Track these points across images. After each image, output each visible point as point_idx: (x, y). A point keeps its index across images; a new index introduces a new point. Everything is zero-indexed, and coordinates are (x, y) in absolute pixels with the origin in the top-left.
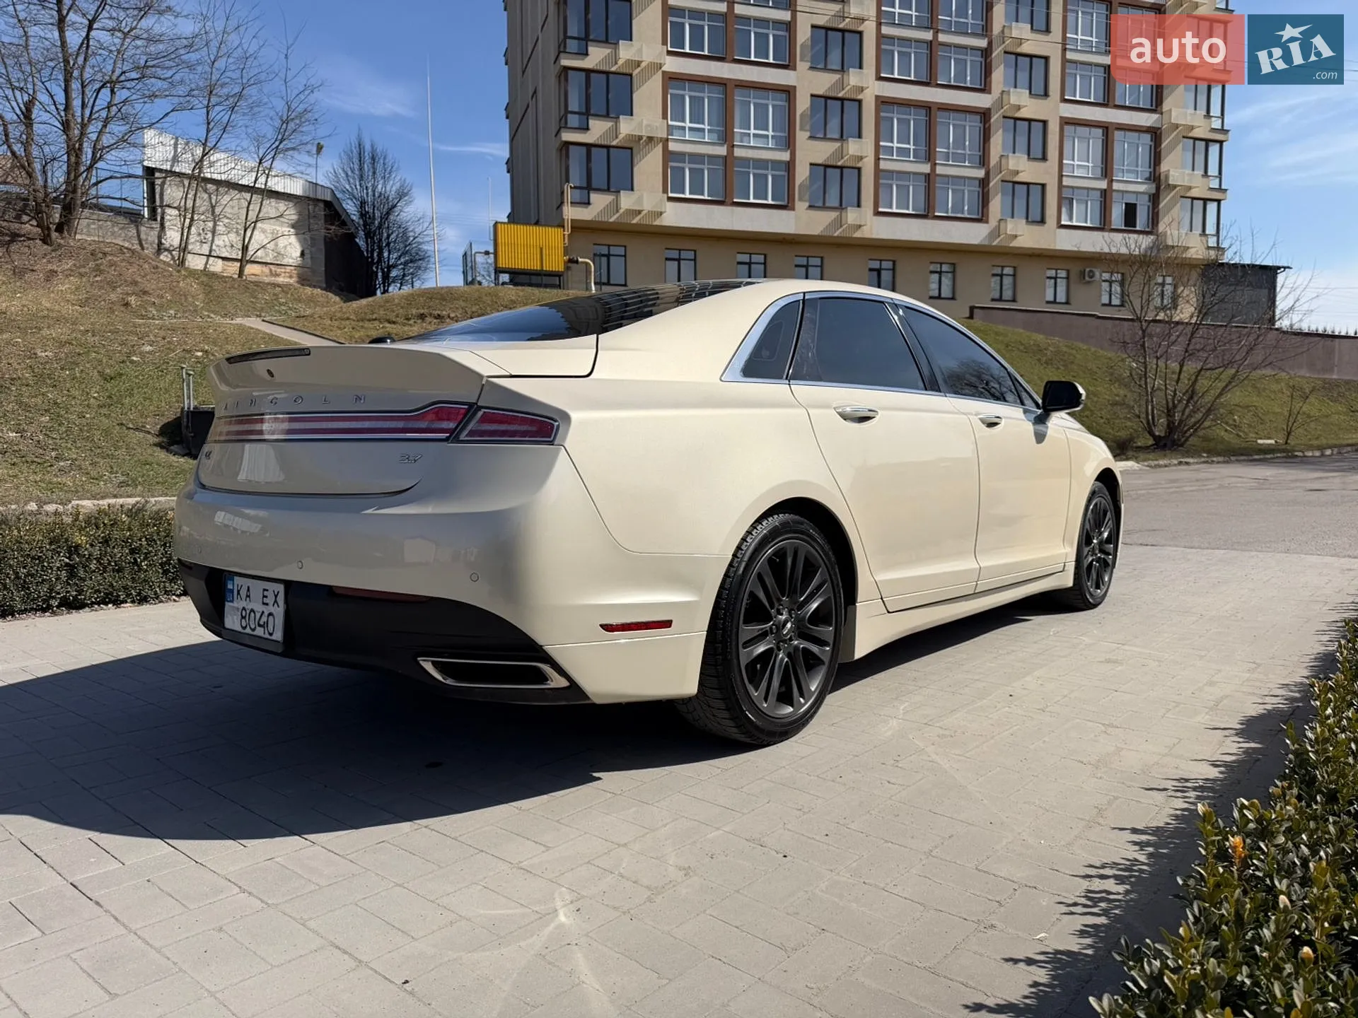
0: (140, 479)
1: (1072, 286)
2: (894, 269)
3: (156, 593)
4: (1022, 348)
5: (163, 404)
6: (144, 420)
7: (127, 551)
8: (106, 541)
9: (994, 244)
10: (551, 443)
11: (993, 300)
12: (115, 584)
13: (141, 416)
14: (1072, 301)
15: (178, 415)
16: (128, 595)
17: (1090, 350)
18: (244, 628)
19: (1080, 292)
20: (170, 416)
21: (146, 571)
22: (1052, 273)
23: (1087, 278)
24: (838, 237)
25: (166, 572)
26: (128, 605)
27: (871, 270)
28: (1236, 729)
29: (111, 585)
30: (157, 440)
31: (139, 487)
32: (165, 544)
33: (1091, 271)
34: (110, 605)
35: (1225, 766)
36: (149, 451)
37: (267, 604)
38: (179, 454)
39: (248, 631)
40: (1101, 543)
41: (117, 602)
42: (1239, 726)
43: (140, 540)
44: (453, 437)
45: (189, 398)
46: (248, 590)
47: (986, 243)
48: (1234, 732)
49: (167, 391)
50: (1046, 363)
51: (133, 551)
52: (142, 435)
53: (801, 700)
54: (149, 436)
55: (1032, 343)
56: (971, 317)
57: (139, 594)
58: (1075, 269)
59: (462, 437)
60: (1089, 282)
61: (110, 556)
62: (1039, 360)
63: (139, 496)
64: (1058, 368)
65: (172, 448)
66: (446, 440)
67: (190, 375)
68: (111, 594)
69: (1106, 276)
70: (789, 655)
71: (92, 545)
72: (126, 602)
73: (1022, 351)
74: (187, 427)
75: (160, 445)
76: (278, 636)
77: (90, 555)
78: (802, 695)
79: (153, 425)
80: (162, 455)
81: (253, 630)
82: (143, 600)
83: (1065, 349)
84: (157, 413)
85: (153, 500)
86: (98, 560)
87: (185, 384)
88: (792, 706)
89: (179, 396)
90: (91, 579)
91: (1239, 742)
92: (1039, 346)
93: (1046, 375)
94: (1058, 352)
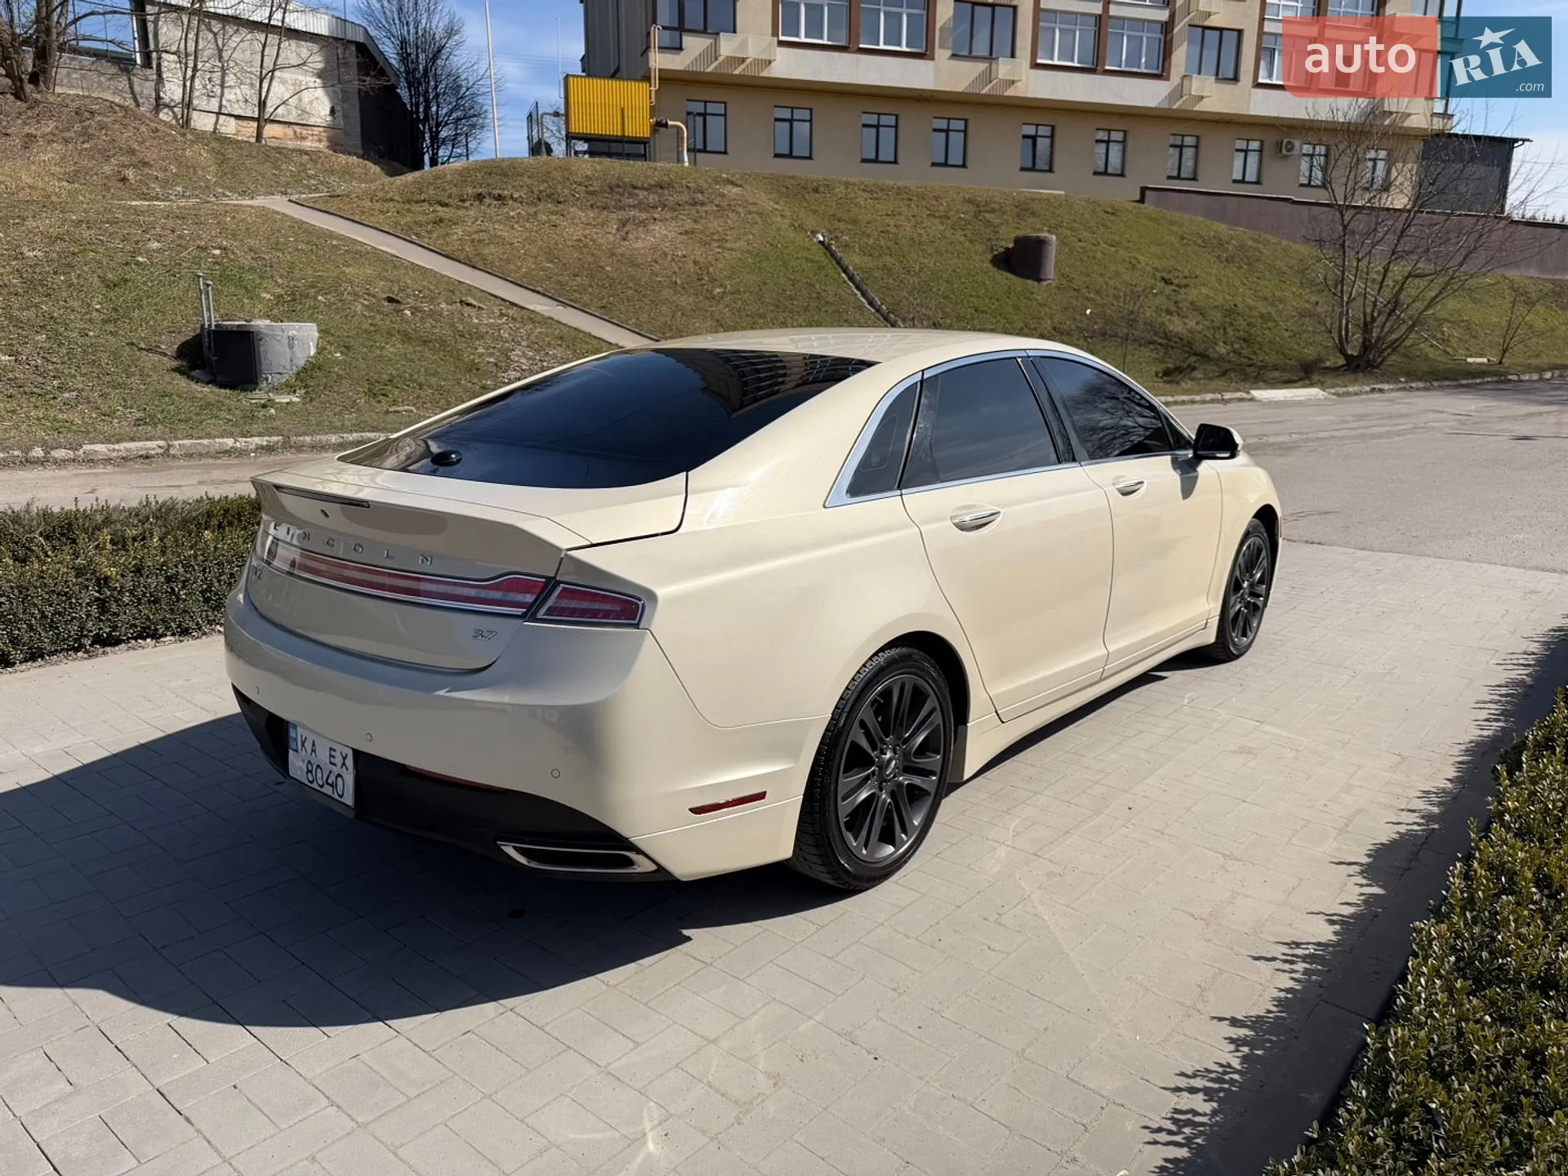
0: (159, 416)
1: (1265, 160)
2: (1052, 137)
3: (198, 624)
4: (1200, 241)
5: (179, 318)
6: (157, 339)
7: (162, 580)
8: (138, 570)
9: (1175, 107)
10: (637, 626)
11: (1169, 178)
12: (152, 617)
13: (154, 333)
14: (1264, 180)
15: (198, 331)
16: (167, 628)
17: (1280, 244)
18: (311, 782)
19: (1274, 169)
20: (188, 334)
21: (185, 600)
22: (1241, 144)
23: (1284, 152)
24: (985, 95)
25: (207, 600)
26: (168, 638)
27: (1025, 137)
28: (1362, 865)
29: (148, 618)
30: (175, 364)
31: (160, 426)
32: (204, 569)
33: (1289, 143)
34: (149, 640)
35: (1341, 923)
36: (167, 378)
37: (335, 765)
38: (202, 382)
39: (315, 785)
41: (156, 636)
42: (1366, 860)
43: (176, 566)
44: (530, 614)
45: (209, 310)
46: (314, 745)
47: (1166, 106)
48: (1357, 868)
49: (182, 301)
50: (1227, 260)
51: (169, 579)
52: (156, 357)
53: (903, 835)
54: (165, 359)
55: (1212, 234)
56: (1142, 200)
57: (179, 626)
58: (1271, 138)
59: (540, 615)
60: (1286, 157)
61: (144, 586)
62: (1219, 257)
63: (161, 438)
64: (1240, 268)
65: (193, 373)
66: (523, 617)
67: (208, 285)
68: (149, 628)
69: (1307, 149)
70: (893, 795)
71: (123, 576)
72: (166, 635)
73: (1199, 246)
74: (209, 348)
75: (177, 370)
76: (349, 799)
77: (121, 587)
78: (904, 831)
79: (170, 344)
80: (182, 382)
82: (184, 632)
83: (1250, 243)
84: (172, 329)
85: (176, 443)
86: (131, 592)
87: (203, 296)
88: (894, 846)
89: (196, 308)
90: (125, 613)
91: (1362, 885)
92: (1220, 239)
93: (1225, 276)
94: (1242, 247)
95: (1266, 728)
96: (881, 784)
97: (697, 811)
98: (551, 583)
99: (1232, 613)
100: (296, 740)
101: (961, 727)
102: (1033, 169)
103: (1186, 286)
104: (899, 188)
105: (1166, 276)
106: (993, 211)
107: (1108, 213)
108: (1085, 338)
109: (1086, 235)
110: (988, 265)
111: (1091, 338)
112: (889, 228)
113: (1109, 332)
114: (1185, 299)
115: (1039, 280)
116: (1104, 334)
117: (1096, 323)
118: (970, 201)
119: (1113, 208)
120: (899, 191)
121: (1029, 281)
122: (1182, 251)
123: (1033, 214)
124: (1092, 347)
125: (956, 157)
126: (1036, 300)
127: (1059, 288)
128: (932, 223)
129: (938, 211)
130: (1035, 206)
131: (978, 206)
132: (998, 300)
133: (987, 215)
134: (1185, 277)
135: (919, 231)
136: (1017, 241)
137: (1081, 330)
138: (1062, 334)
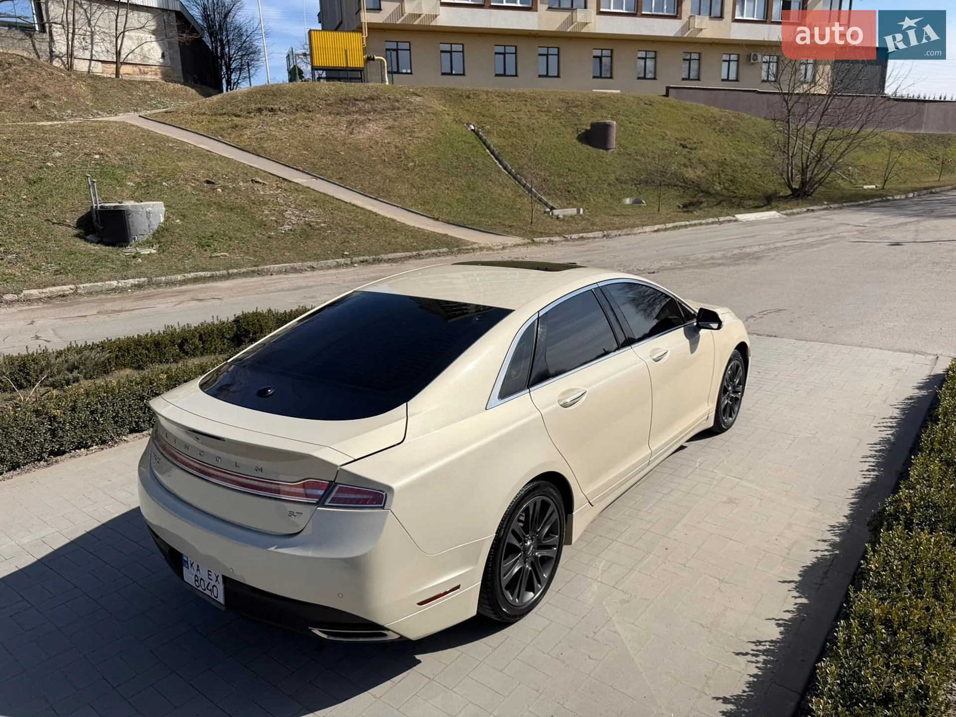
0: (69, 268)
1: (741, 67)
2: (611, 56)
3: (111, 437)
4: (703, 120)
5: (76, 202)
6: (64, 216)
7: (88, 413)
8: (74, 409)
9: (685, 36)
10: (383, 508)
11: (683, 81)
12: (83, 436)
13: (62, 212)
14: (740, 80)
15: (89, 210)
16: (93, 442)
17: (751, 119)
18: (198, 587)
19: (746, 72)
20: (83, 212)
21: (102, 424)
22: (726, 57)
23: (752, 61)
24: (570, 32)
25: (116, 422)
27: (595, 57)
28: (796, 582)
29: (81, 437)
30: (76, 232)
31: (70, 275)
32: (113, 404)
33: (755, 55)
34: (82, 450)
35: (784, 625)
36: (72, 242)
37: (212, 580)
38: (93, 242)
39: (200, 589)
40: (734, 387)
41: (87, 447)
42: (798, 579)
43: (96, 404)
44: (321, 502)
45: (95, 195)
46: (198, 566)
47: (680, 35)
48: (793, 585)
49: (77, 191)
50: (720, 131)
51: (92, 413)
52: (64, 228)
53: (539, 585)
54: (70, 229)
55: (710, 114)
56: (667, 95)
57: (100, 439)
58: (744, 53)
59: (326, 504)
60: (753, 64)
61: (78, 419)
62: (714, 129)
63: (71, 283)
64: (727, 135)
65: (88, 237)
66: (317, 504)
67: (94, 182)
68: (82, 442)
69: (766, 59)
70: (532, 565)
71: (64, 414)
72: (93, 446)
73: (703, 122)
74: (97, 221)
75: (78, 236)
76: (221, 599)
77: (64, 421)
78: (539, 582)
79: (72, 219)
80: (81, 245)
81: (204, 590)
82: (104, 442)
83: (733, 119)
84: (72, 209)
85: (81, 286)
86: (70, 423)
87: (91, 189)
88: (534, 592)
89: (87, 194)
90: (67, 436)
91: (796, 597)
92: (715, 117)
93: (719, 141)
94: (728, 122)
95: (744, 483)
96: (525, 559)
97: (420, 604)
98: (332, 485)
99: (723, 406)
100: (187, 562)
101: (569, 515)
102: (600, 77)
103: (695, 148)
104: (519, 94)
105: (683, 142)
106: (577, 106)
107: (645, 104)
108: (635, 184)
109: (634, 119)
110: (575, 141)
111: (639, 184)
112: (514, 120)
113: (649, 180)
114: (695, 157)
115: (607, 149)
116: (647, 182)
117: (642, 175)
118: (562, 101)
119: (649, 101)
120: (520, 96)
121: (601, 150)
122: (692, 127)
123: (602, 107)
124: (640, 190)
125: (553, 72)
126: (606, 162)
127: (619, 154)
128: (540, 115)
129: (544, 107)
130: (603, 102)
131: (568, 103)
132: (582, 163)
133: (574, 109)
134: (695, 143)
135: (533, 121)
136: (593, 125)
137: (633, 180)
138: (621, 183)
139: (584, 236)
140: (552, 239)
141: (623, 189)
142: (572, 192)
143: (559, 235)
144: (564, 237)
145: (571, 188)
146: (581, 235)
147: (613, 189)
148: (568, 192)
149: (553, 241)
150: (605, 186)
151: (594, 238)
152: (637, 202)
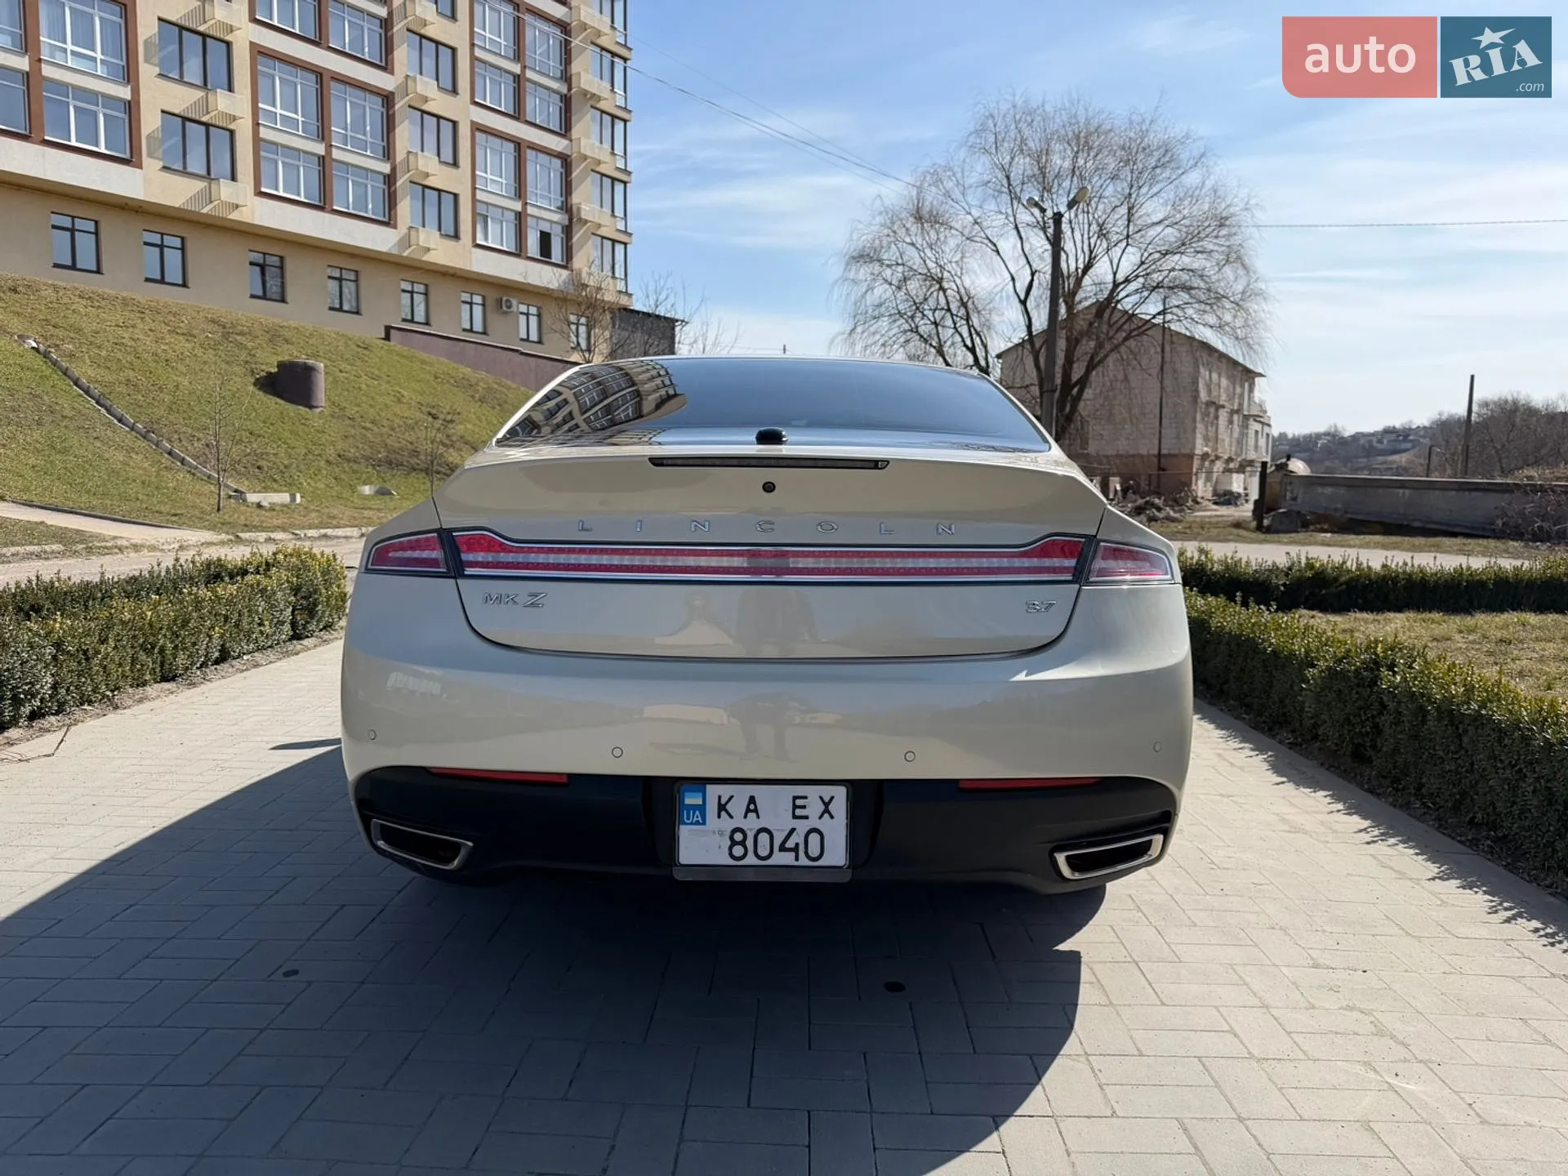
1: (490, 316)
4: (452, 381)
9: (405, 254)
11: (404, 320)
14: (489, 331)
17: (519, 389)
19: (497, 323)
22: (466, 297)
23: (504, 308)
24: (206, 215)
27: (251, 264)
33: (507, 301)
47: (395, 252)
50: (480, 400)
55: (461, 376)
56: (387, 338)
58: (492, 295)
60: (506, 313)
62: (473, 397)
64: (494, 408)
69: (523, 308)
73: (453, 385)
83: (496, 386)
92: (468, 380)
93: (484, 415)
94: (489, 389)
102: (264, 297)
103: (452, 421)
104: (124, 299)
105: (434, 411)
106: (241, 334)
107: (359, 346)
108: (373, 465)
109: (344, 366)
110: (251, 388)
111: (379, 466)
112: (124, 341)
113: (394, 461)
114: (454, 434)
115: (311, 407)
116: (390, 463)
117: (380, 452)
118: (213, 321)
119: (363, 343)
120: (125, 302)
121: (300, 407)
122: (439, 389)
123: (287, 341)
124: (383, 475)
125: (174, 274)
126: (313, 426)
127: (333, 416)
128: (176, 339)
129: (180, 328)
130: (287, 334)
131: (224, 327)
132: (272, 424)
133: (238, 338)
134: (449, 413)
135: (163, 347)
136: (281, 365)
137: (367, 459)
138: (349, 461)
139: (329, 534)
140: (273, 535)
141: (354, 472)
142: (266, 469)
143: (284, 530)
144: (293, 533)
145: (263, 463)
146: (323, 531)
147: (337, 470)
148: (259, 468)
149: (274, 540)
150: (322, 464)
151: (346, 537)
152: (383, 492)
